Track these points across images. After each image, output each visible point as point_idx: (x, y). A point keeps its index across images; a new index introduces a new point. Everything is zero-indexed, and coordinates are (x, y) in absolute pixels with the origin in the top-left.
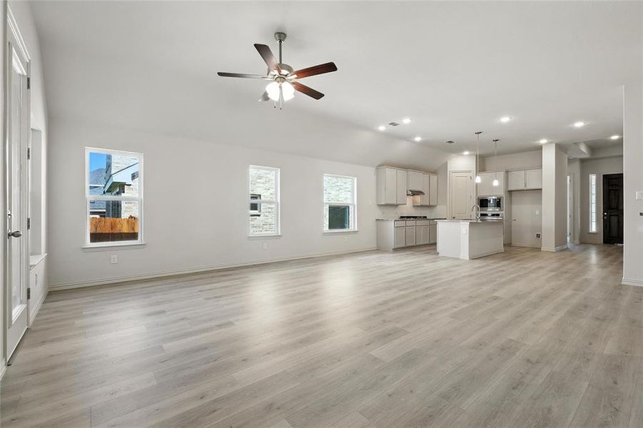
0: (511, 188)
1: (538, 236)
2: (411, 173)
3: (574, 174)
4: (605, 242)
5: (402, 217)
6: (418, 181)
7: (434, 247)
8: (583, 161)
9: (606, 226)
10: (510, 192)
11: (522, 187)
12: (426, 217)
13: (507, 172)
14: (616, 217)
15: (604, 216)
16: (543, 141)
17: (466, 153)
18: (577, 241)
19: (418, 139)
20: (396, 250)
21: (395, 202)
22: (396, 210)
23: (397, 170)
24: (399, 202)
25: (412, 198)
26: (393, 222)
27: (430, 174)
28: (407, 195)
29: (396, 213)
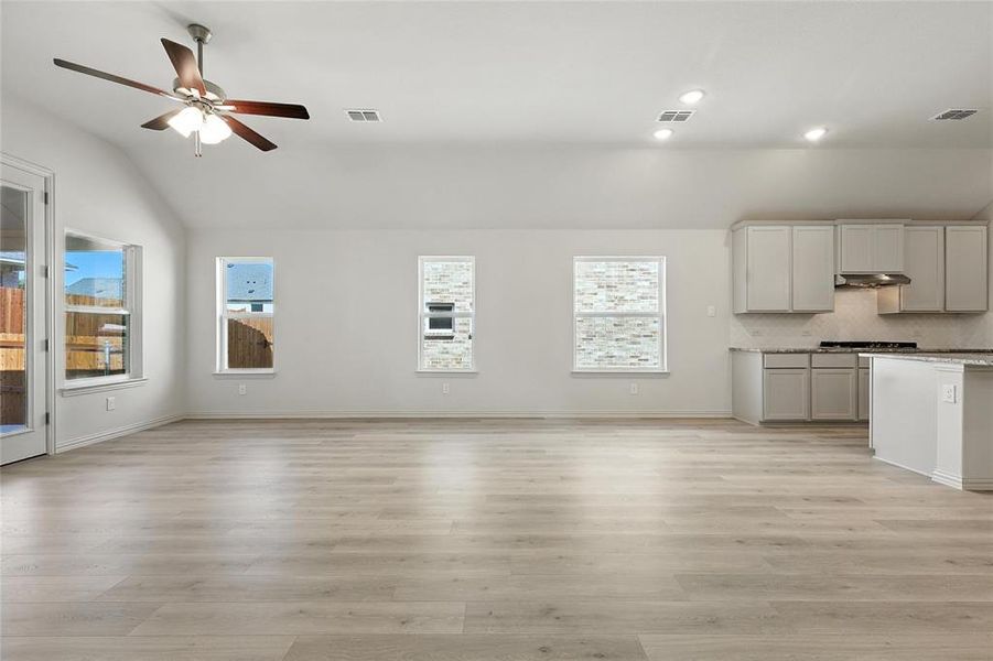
2: (845, 229)
6: (873, 249)
7: (859, 431)
12: (914, 345)
19: (815, 135)
20: (770, 424)
21: (784, 306)
22: (809, 325)
23: (792, 226)
24: (799, 307)
25: (874, 293)
26: (761, 355)
27: (945, 222)
28: (836, 287)
29: (807, 334)
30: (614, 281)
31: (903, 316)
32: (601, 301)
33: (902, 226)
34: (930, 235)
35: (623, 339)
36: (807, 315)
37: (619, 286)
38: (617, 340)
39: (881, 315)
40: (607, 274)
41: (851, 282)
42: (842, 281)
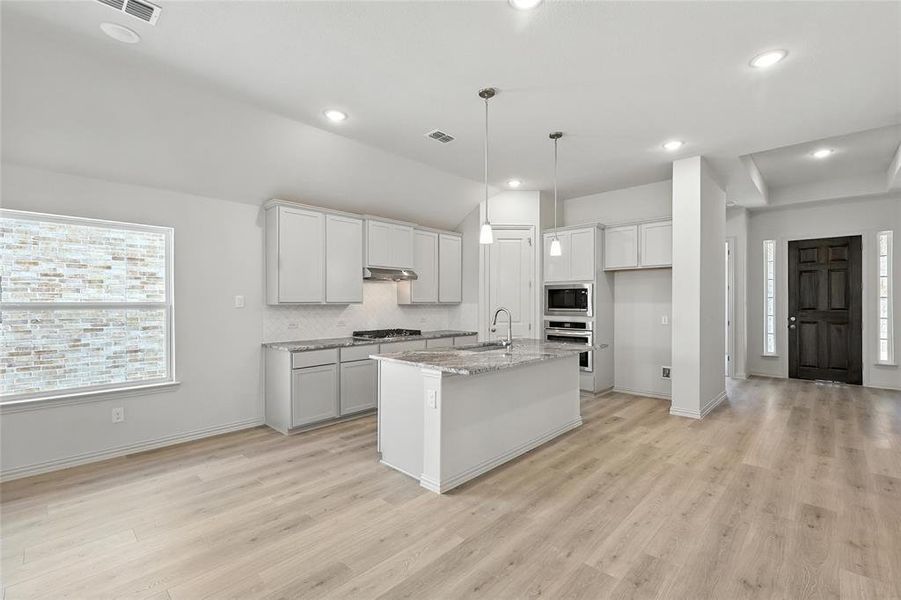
0: (611, 265)
1: (667, 373)
2: (373, 225)
3: (736, 239)
4: (793, 374)
5: (356, 334)
6: (390, 245)
8: (752, 213)
9: (795, 343)
10: (611, 273)
11: (631, 263)
12: (418, 333)
13: (602, 228)
14: (814, 326)
15: (790, 323)
16: (673, 146)
17: (514, 184)
18: (742, 375)
19: (336, 117)
21: (319, 298)
22: (343, 316)
23: (326, 213)
24: (332, 298)
25: (395, 285)
26: (289, 353)
27: (439, 231)
28: (365, 279)
29: (342, 324)
30: (139, 253)
31: (414, 306)
32: (117, 277)
33: (412, 229)
34: (428, 238)
35: (155, 328)
36: (342, 306)
37: (148, 260)
38: (144, 329)
39: (400, 305)
40: (130, 242)
41: (376, 275)
42: (369, 274)
